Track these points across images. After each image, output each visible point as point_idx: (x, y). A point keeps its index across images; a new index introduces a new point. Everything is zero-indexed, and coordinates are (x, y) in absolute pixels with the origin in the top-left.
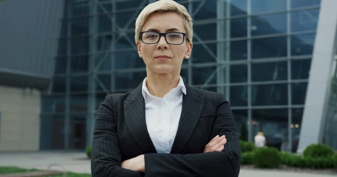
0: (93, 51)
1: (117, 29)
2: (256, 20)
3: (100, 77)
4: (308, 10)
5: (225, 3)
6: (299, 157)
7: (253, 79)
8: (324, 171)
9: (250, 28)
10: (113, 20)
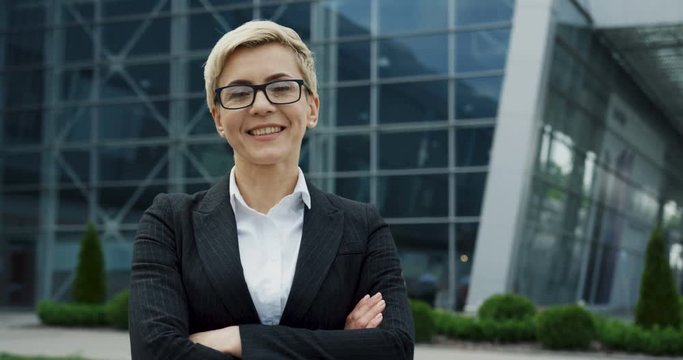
0: (53, 101)
1: (103, 57)
2: (388, 47)
3: (67, 155)
4: (488, 30)
5: (327, 11)
6: (471, 320)
7: (382, 165)
8: (518, 348)
9: (377, 62)
10: (97, 37)
